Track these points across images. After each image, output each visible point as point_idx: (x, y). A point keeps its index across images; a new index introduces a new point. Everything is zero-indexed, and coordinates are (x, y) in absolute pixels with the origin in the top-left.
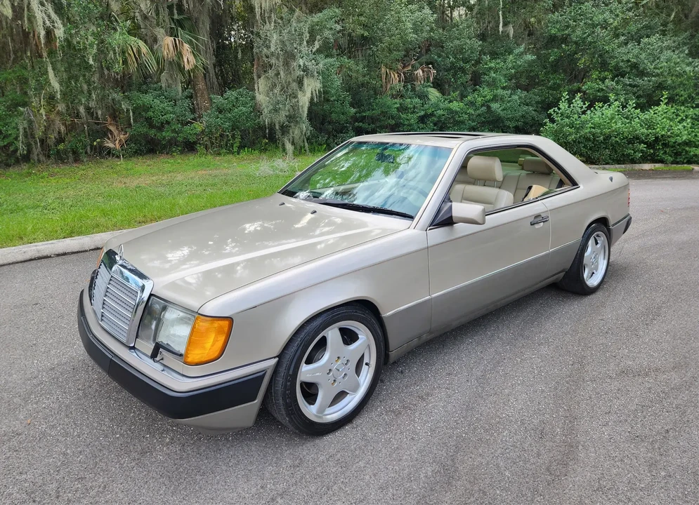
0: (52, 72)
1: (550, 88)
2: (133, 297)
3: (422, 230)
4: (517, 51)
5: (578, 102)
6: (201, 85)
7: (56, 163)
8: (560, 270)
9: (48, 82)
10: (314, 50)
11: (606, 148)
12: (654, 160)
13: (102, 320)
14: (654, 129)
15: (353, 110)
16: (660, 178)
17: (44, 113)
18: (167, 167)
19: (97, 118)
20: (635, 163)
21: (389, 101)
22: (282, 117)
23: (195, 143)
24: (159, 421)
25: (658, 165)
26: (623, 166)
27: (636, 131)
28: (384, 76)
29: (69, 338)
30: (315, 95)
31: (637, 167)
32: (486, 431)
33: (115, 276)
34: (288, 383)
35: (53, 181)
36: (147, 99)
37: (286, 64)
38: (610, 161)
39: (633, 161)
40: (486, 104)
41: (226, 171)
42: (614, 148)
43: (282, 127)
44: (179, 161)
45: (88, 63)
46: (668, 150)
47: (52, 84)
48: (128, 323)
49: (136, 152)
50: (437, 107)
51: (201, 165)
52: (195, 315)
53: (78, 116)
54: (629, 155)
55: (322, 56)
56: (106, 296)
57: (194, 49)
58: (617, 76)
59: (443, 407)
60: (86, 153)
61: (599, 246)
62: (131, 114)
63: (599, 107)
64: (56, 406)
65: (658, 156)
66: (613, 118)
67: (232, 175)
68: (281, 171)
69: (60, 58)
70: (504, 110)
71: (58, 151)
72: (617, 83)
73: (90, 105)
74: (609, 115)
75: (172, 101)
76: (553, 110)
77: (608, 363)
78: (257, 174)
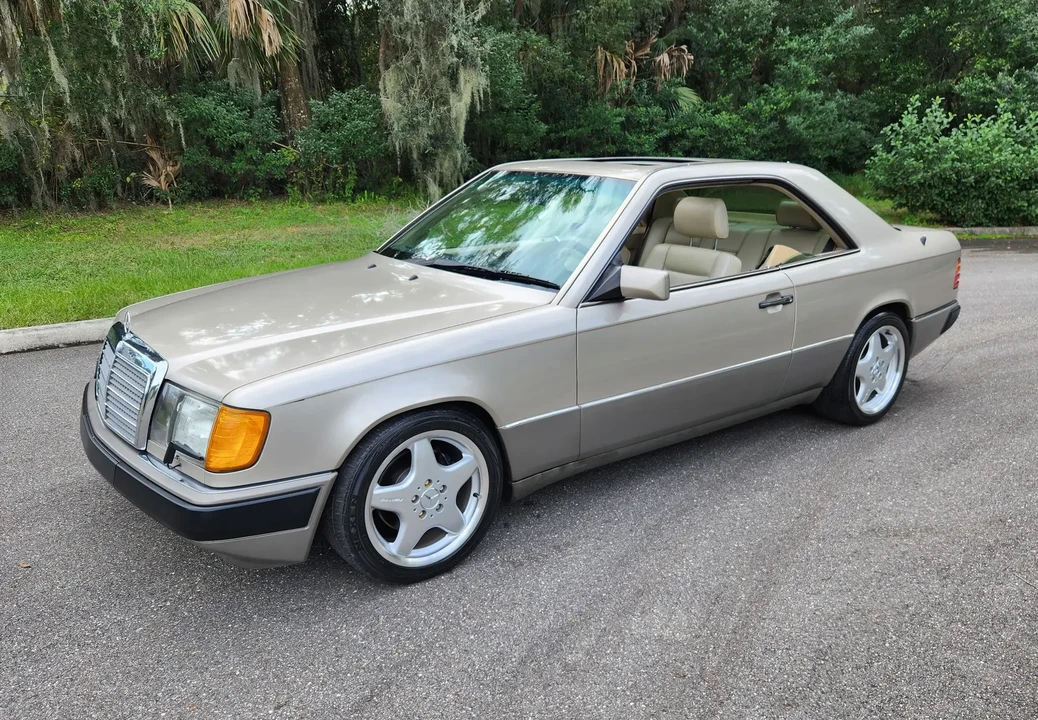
0: (56, 58)
1: (898, 88)
3: (570, 306)
4: (839, 19)
5: (937, 115)
6: (293, 83)
7: (71, 210)
9: (49, 75)
10: (477, 19)
11: (978, 197)
13: (107, 417)
15: (544, 127)
17: (47, 128)
18: (240, 219)
19: (131, 139)
20: (1030, 224)
21: (608, 111)
22: (422, 138)
23: (284, 182)
26: (1007, 229)
28: (601, 66)
30: (477, 98)
33: (121, 356)
34: (353, 508)
35: (67, 238)
36: (206, 104)
37: (431, 45)
38: (984, 220)
39: (1026, 222)
40: (778, 116)
41: (330, 228)
42: (993, 197)
43: (423, 155)
44: (259, 210)
45: (111, 44)
47: (57, 80)
48: (135, 417)
49: (191, 195)
50: (690, 120)
51: (295, 218)
52: (218, 406)
53: (100, 133)
54: (1019, 210)
55: (491, 28)
56: (110, 383)
57: (280, 18)
58: (1020, 66)
59: (585, 561)
60: (116, 194)
61: (887, 349)
62: (182, 131)
63: (974, 122)
64: (56, 533)
66: (996, 143)
67: (338, 234)
69: (66, 36)
70: (809, 127)
71: (73, 191)
72: (1018, 79)
73: (118, 116)
74: (990, 136)
75: (245, 109)
76: (889, 127)
77: (854, 517)
78: (378, 234)
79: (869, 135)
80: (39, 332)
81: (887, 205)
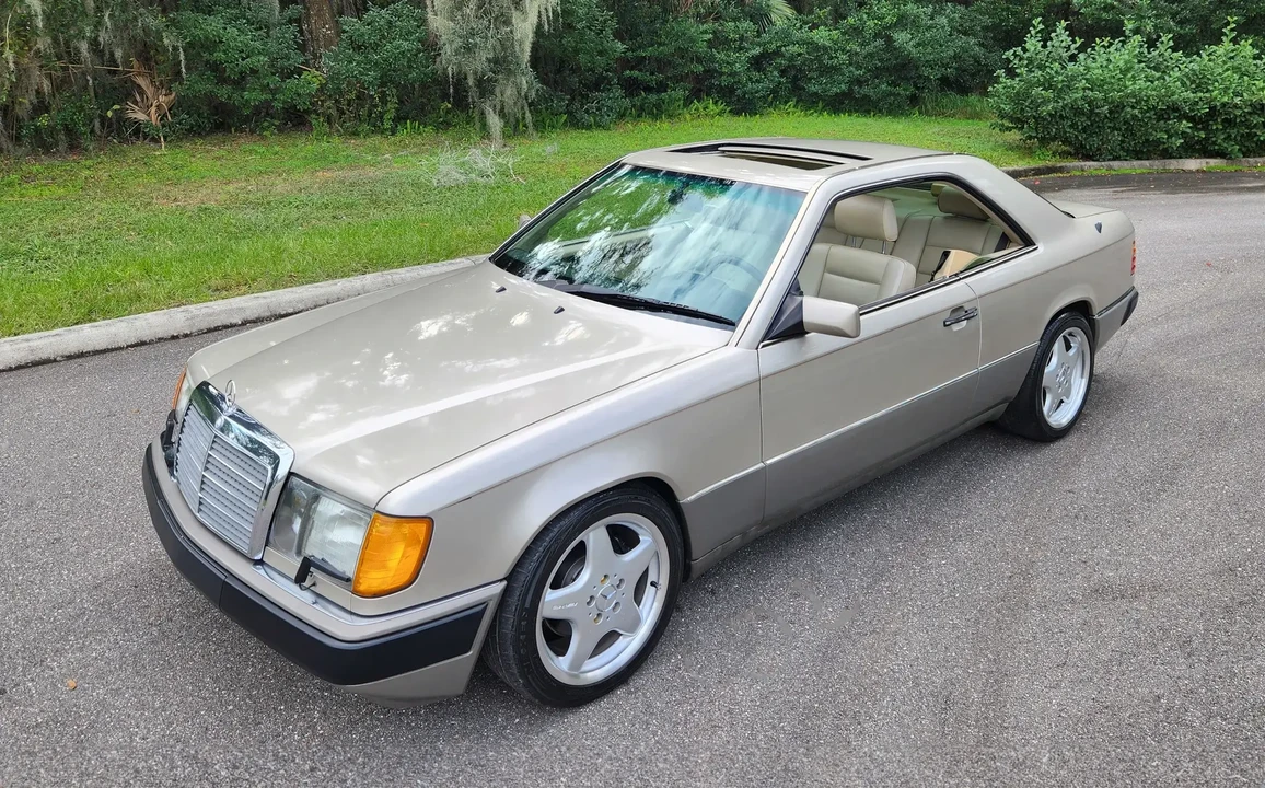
2: (259, 476)
3: (750, 347)
5: (1061, 35)
7: (34, 152)
8: (999, 400)
11: (1114, 129)
12: (1205, 151)
13: (200, 510)
14: (1208, 91)
15: (620, 46)
16: (1216, 190)
17: (11, 58)
18: (254, 162)
19: (113, 62)
20: (1171, 157)
21: (692, 27)
22: (479, 62)
23: (308, 112)
24: (298, 681)
25: (1214, 163)
26: (1147, 163)
27: (1173, 94)
29: (118, 527)
30: (544, 18)
31: (1174, 164)
32: (855, 697)
33: (222, 436)
34: (523, 623)
35: (32, 192)
36: (213, 25)
38: (1121, 153)
39: (1167, 154)
40: (884, 34)
41: (371, 172)
42: (1129, 129)
43: (480, 82)
44: (277, 148)
46: (1234, 133)
47: (27, 1)
48: (251, 519)
49: (189, 131)
50: (785, 37)
51: (322, 157)
52: (369, 514)
53: (74, 57)
54: (1158, 142)
56: (206, 469)
60: (92, 131)
61: (1072, 352)
62: (182, 57)
63: (1103, 46)
64: (116, 654)
65: (1214, 143)
66: (1128, 70)
67: (384, 181)
68: (482, 174)
70: (919, 44)
71: (37, 130)
73: (100, 39)
74: (1121, 63)
75: (261, 28)
76: (1012, 51)
77: (1073, 575)
78: (435, 181)
79: (983, 50)
80: (31, 344)
81: (1015, 136)
